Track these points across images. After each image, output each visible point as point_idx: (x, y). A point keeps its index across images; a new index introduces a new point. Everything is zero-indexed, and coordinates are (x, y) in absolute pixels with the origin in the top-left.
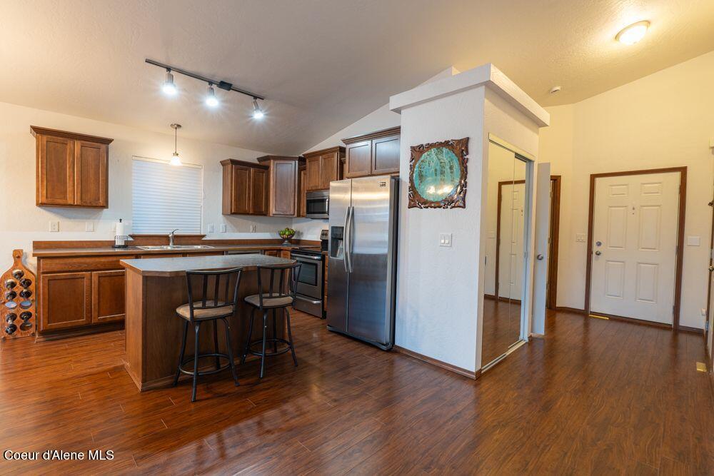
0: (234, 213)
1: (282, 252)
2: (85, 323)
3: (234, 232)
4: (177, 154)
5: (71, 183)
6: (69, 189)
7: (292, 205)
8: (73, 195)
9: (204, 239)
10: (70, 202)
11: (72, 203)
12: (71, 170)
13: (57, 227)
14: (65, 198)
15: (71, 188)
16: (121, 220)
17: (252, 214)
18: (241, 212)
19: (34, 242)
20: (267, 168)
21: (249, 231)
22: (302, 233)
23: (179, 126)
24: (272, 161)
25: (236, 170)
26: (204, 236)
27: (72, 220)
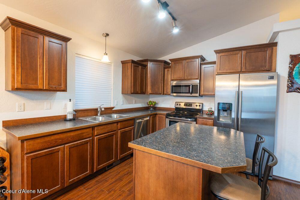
0: (133, 93)
1: (157, 115)
2: (60, 188)
3: (127, 104)
4: (107, 54)
5: (41, 71)
6: (39, 76)
7: (160, 88)
8: (42, 82)
9: (113, 109)
10: (40, 87)
11: (42, 88)
12: (41, 60)
13: (23, 107)
14: (36, 83)
15: (41, 75)
16: (70, 100)
17: (140, 94)
18: (136, 92)
19: (4, 122)
20: (145, 66)
21: (132, 103)
22: (158, 103)
23: (107, 35)
24: (149, 62)
25: (134, 66)
26: (113, 108)
27: (35, 101)
